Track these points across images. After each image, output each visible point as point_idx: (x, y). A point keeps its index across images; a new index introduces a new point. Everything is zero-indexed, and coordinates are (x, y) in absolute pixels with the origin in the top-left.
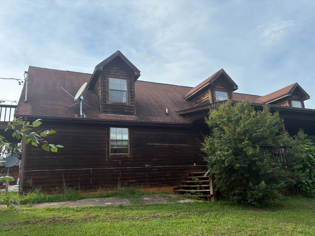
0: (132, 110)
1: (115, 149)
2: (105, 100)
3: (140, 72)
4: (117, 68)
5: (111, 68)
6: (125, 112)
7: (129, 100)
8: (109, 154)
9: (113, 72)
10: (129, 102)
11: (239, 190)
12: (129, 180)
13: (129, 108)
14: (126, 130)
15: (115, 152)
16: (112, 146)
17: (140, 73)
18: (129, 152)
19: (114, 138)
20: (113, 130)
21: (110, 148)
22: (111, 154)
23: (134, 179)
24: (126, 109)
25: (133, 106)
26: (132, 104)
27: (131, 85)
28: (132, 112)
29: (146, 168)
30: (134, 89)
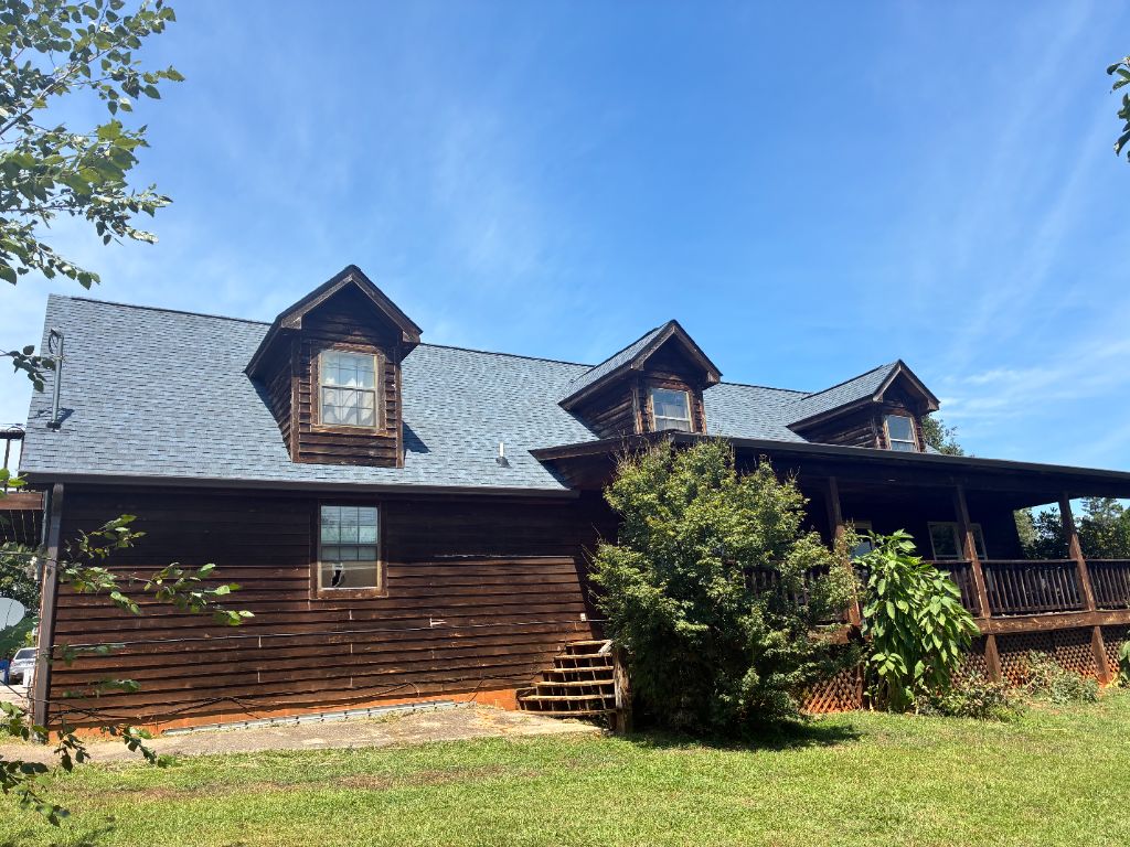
0: (393, 449)
1: (335, 574)
2: (305, 421)
3: (421, 331)
4: (346, 320)
5: (329, 319)
6: (369, 456)
7: (382, 417)
8: (315, 588)
9: (332, 332)
10: (382, 425)
11: (689, 695)
12: (377, 670)
13: (383, 444)
14: (371, 513)
15: (335, 583)
16: (325, 562)
17: (421, 334)
18: (379, 583)
19: (334, 540)
20: (329, 512)
21: (320, 569)
22: (324, 589)
23: (393, 665)
24: (373, 447)
25: (394, 439)
26: (392, 430)
27: (390, 372)
28: (390, 455)
29: (432, 631)
30: (399, 384)
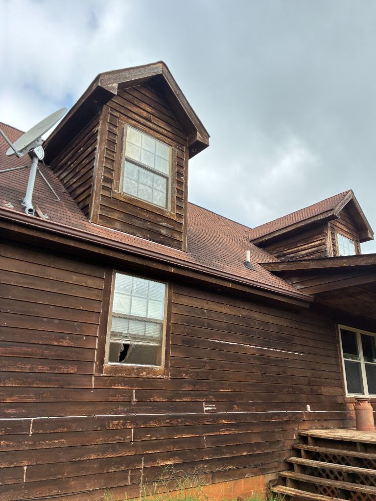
0: (179, 233)
1: (123, 348)
2: (107, 185)
3: (209, 137)
4: (149, 110)
5: (135, 103)
6: (160, 234)
7: (173, 202)
8: (102, 362)
9: (138, 115)
10: (172, 209)
12: (155, 461)
13: (171, 226)
14: (159, 289)
15: (122, 358)
16: (114, 334)
17: (210, 139)
18: (163, 363)
19: (125, 311)
20: (121, 280)
21: (109, 340)
22: (110, 363)
23: (171, 455)
24: (164, 227)
25: (181, 224)
26: (179, 216)
27: (180, 166)
28: (178, 237)
29: (206, 416)
30: (186, 179)
